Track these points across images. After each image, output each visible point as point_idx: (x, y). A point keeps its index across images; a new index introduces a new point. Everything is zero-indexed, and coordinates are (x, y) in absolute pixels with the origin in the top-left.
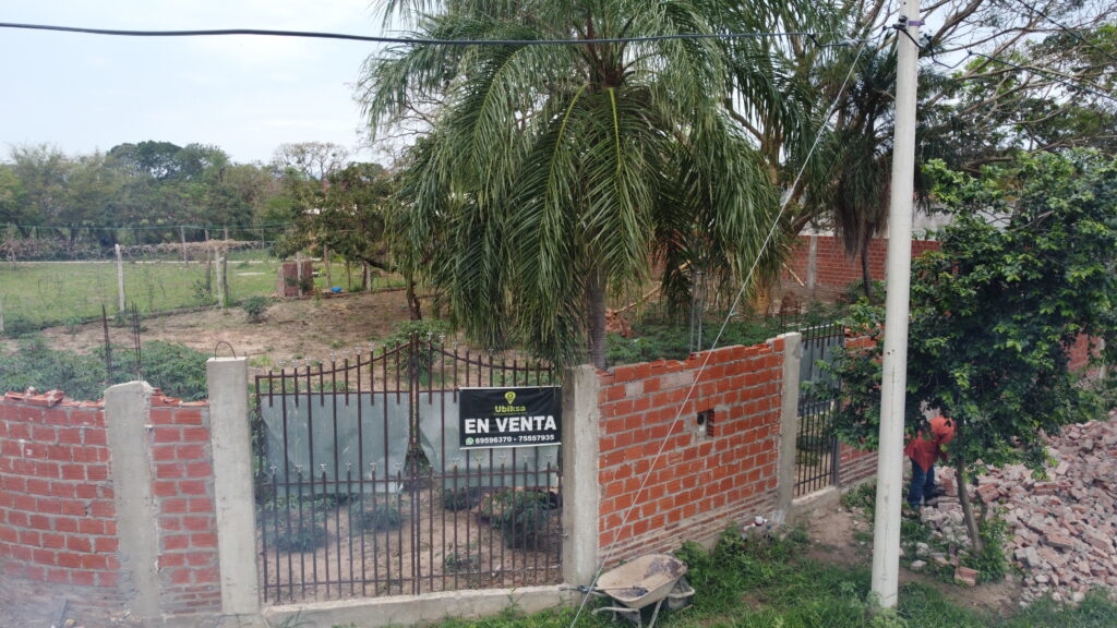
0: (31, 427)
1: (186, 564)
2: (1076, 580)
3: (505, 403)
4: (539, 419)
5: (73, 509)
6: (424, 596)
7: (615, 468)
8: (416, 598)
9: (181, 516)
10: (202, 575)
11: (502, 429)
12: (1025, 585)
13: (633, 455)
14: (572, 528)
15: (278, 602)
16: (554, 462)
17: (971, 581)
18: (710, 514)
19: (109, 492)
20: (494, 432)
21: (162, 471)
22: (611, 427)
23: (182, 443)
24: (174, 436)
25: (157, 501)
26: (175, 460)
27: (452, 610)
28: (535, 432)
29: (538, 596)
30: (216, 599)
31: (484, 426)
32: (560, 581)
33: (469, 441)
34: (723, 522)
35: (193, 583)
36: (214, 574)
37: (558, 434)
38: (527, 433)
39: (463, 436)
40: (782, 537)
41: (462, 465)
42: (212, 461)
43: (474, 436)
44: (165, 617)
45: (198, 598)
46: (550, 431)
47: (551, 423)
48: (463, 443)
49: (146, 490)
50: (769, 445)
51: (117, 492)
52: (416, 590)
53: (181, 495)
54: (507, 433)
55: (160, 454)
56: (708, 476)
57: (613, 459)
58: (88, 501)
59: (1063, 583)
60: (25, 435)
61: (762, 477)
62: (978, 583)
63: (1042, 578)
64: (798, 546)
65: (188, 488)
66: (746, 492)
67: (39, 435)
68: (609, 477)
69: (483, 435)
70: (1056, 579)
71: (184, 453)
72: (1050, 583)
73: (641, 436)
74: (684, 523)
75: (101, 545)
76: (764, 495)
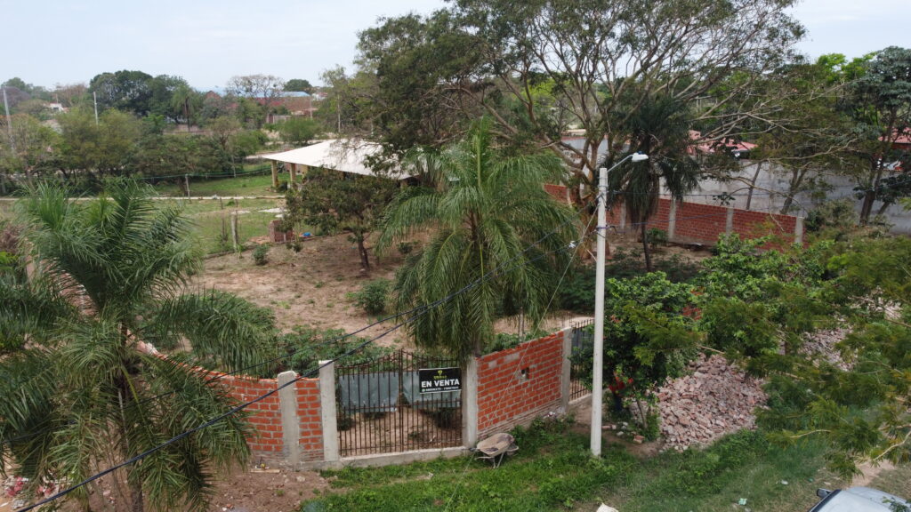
0: (246, 389)
1: (310, 442)
2: (688, 440)
3: (438, 375)
4: (452, 381)
5: (265, 421)
6: (405, 452)
7: (484, 398)
8: (402, 453)
9: (308, 423)
10: (316, 446)
11: (437, 385)
12: (666, 442)
13: (493, 391)
14: (466, 423)
15: (346, 455)
16: (458, 397)
17: (640, 441)
18: (527, 413)
19: (279, 415)
20: (433, 386)
21: (301, 406)
22: (482, 381)
23: (309, 395)
24: (305, 392)
25: (298, 418)
26: (306, 402)
27: (417, 458)
28: (451, 386)
29: (451, 451)
30: (321, 456)
31: (429, 384)
32: (460, 444)
33: (423, 390)
34: (534, 416)
35: (312, 449)
36: (321, 445)
37: (460, 386)
38: (447, 386)
39: (421, 388)
40: (562, 420)
41: (420, 400)
42: (320, 402)
43: (425, 388)
44: (302, 463)
45: (315, 455)
46: (457, 385)
47: (457, 382)
48: (421, 391)
49: (294, 414)
50: (556, 379)
51: (283, 416)
52: (402, 450)
53: (308, 415)
54: (439, 386)
55: (300, 400)
56: (526, 396)
57: (483, 394)
58: (270, 418)
59: (682, 442)
60: (244, 392)
61: (553, 394)
62: (643, 442)
63: (673, 440)
64: (568, 425)
65: (311, 412)
66: (545, 401)
67: (250, 392)
68: (482, 402)
69: (429, 387)
70: (679, 440)
71: (310, 399)
72: (676, 441)
73: (495, 383)
74: (515, 417)
75: (276, 435)
76: (554, 402)
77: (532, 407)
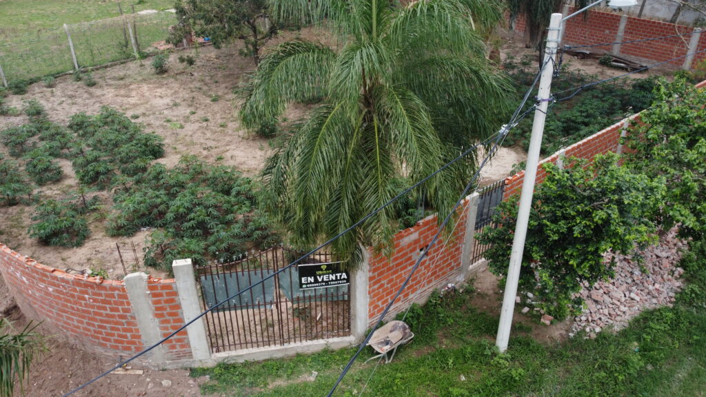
0: (90, 291)
1: (174, 343)
2: (600, 319)
3: (322, 270)
4: (338, 275)
5: (117, 323)
6: (286, 346)
7: (376, 287)
8: (282, 347)
9: (169, 325)
10: (182, 346)
11: (320, 280)
12: (575, 321)
13: (385, 278)
15: (218, 351)
16: (346, 291)
17: (548, 322)
18: (424, 289)
19: (133, 317)
20: (316, 281)
21: (157, 309)
22: (374, 271)
23: (165, 298)
24: (161, 295)
25: (157, 320)
26: (163, 304)
27: (300, 351)
28: (336, 280)
30: (190, 355)
31: (312, 279)
32: (348, 334)
33: (304, 286)
35: (178, 349)
36: (188, 345)
37: (348, 280)
38: (332, 280)
39: (301, 285)
41: (301, 295)
42: (180, 304)
43: (306, 284)
44: (168, 362)
45: (181, 354)
46: (344, 279)
47: (344, 276)
48: (301, 287)
49: (151, 316)
51: (137, 317)
52: (282, 343)
53: (167, 317)
54: (323, 281)
55: (155, 303)
58: (124, 321)
60: (87, 294)
62: (552, 323)
63: (584, 318)
64: (468, 297)
65: (171, 314)
66: (444, 273)
67: (94, 294)
68: (374, 291)
69: (311, 283)
70: (590, 319)
71: (167, 301)
72: (587, 320)
75: (133, 337)
76: (453, 271)
77: (430, 282)
